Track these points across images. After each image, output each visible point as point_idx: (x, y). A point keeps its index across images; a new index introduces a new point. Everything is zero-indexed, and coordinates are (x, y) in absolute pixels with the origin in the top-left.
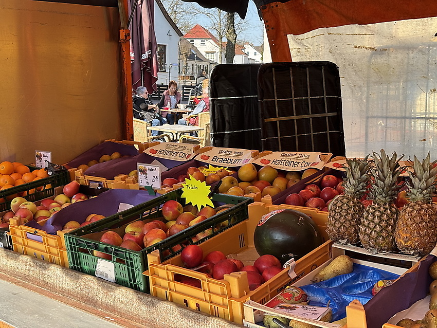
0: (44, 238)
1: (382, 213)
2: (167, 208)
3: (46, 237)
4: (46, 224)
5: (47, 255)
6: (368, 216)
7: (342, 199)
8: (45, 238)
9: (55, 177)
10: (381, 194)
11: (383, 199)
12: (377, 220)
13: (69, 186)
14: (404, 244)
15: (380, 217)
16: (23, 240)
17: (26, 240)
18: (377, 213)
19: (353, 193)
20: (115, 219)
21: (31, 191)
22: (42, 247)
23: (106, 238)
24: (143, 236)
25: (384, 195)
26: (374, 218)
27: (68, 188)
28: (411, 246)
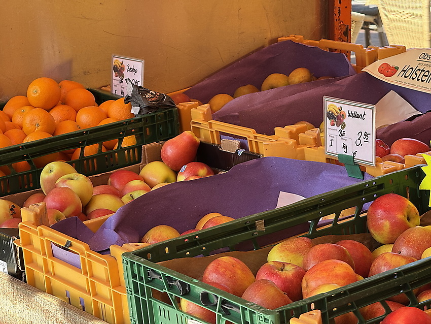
0: (84, 260)
2: (380, 213)
3: (89, 256)
4: (104, 227)
5: (89, 299)
8: (87, 259)
9: (146, 119)
13: (173, 143)
16: (45, 260)
17: (50, 261)
20: (245, 229)
21: (90, 150)
22: (80, 279)
23: (216, 271)
24: (301, 274)
27: (171, 148)
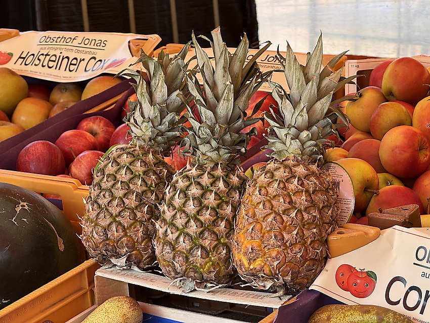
1: (205, 190)
6: (172, 198)
7: (119, 157)
10: (209, 142)
11: (213, 155)
12: (191, 207)
14: (247, 266)
15: (199, 200)
18: (195, 191)
19: (147, 138)
25: (214, 143)
26: (185, 202)
28: (262, 270)
